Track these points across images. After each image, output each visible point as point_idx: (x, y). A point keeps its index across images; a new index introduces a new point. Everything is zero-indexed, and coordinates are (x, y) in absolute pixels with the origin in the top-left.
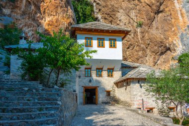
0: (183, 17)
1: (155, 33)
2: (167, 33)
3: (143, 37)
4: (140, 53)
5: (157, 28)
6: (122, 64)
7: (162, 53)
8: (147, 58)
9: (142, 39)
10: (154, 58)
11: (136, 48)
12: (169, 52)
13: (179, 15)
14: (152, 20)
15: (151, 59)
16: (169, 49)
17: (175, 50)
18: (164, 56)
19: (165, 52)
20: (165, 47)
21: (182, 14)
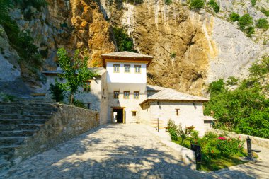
0: (213, 47)
1: (188, 62)
2: (199, 62)
3: (177, 65)
4: (174, 80)
5: (189, 58)
6: (147, 88)
7: (194, 80)
8: (180, 84)
9: (175, 68)
10: (187, 84)
11: (171, 75)
12: (200, 79)
13: (210, 46)
14: (184, 51)
15: (184, 85)
16: (200, 76)
17: (206, 77)
18: (196, 83)
19: (197, 78)
20: (197, 74)
21: (212, 44)
